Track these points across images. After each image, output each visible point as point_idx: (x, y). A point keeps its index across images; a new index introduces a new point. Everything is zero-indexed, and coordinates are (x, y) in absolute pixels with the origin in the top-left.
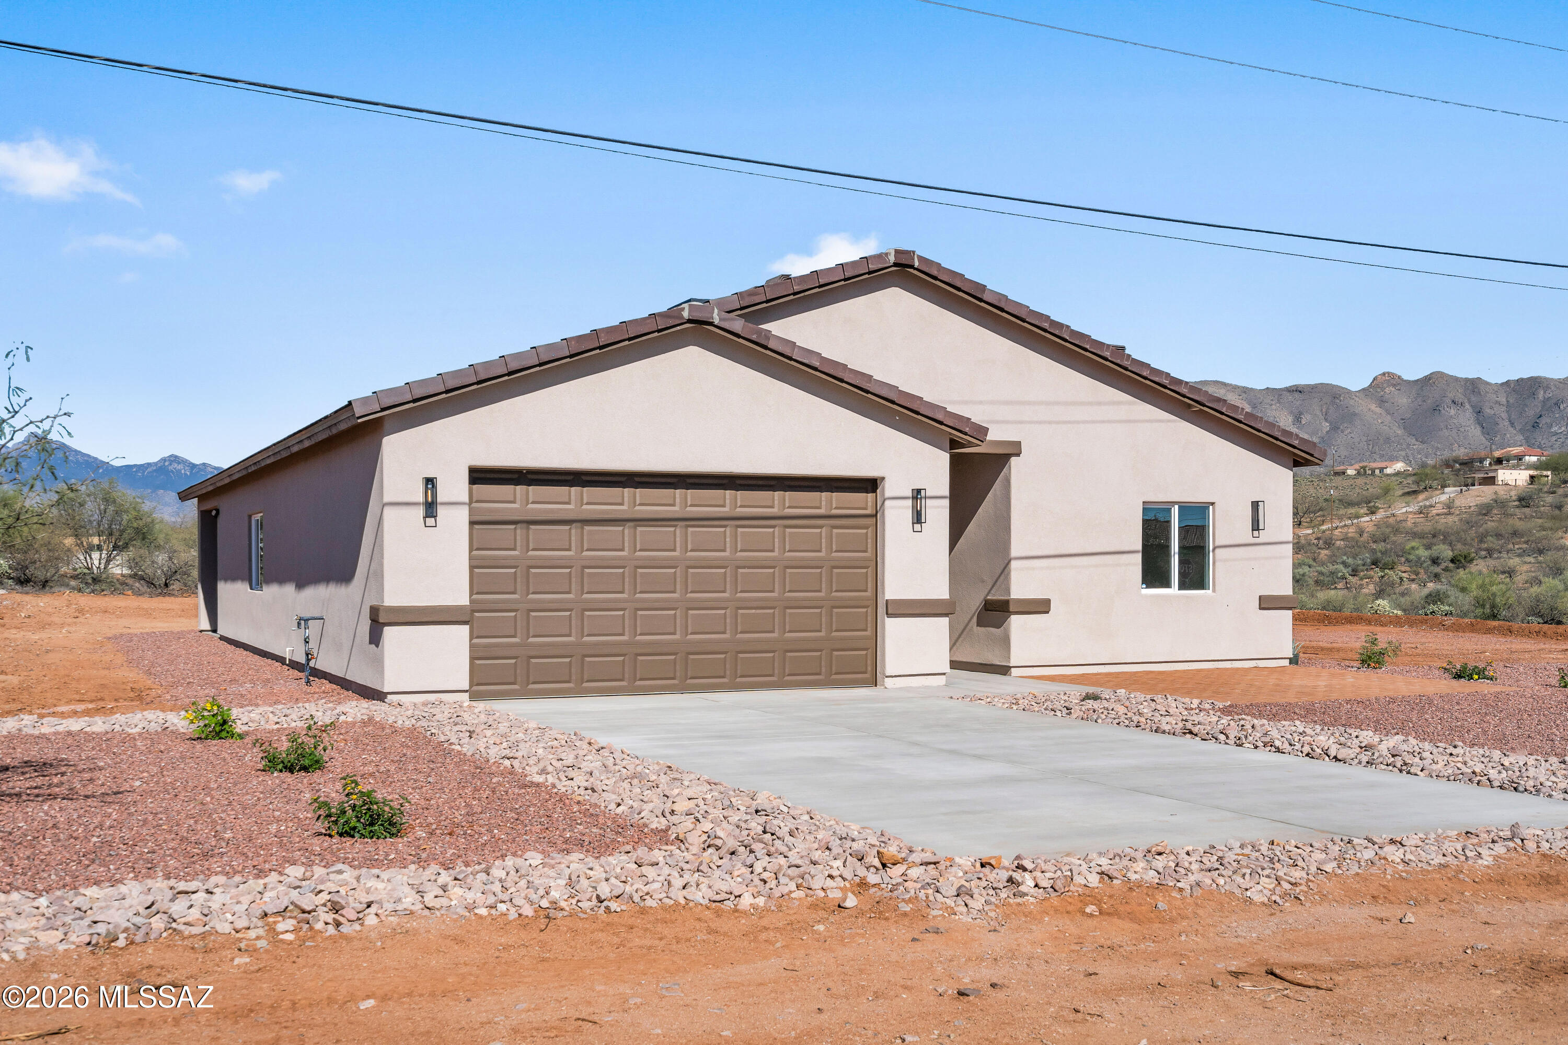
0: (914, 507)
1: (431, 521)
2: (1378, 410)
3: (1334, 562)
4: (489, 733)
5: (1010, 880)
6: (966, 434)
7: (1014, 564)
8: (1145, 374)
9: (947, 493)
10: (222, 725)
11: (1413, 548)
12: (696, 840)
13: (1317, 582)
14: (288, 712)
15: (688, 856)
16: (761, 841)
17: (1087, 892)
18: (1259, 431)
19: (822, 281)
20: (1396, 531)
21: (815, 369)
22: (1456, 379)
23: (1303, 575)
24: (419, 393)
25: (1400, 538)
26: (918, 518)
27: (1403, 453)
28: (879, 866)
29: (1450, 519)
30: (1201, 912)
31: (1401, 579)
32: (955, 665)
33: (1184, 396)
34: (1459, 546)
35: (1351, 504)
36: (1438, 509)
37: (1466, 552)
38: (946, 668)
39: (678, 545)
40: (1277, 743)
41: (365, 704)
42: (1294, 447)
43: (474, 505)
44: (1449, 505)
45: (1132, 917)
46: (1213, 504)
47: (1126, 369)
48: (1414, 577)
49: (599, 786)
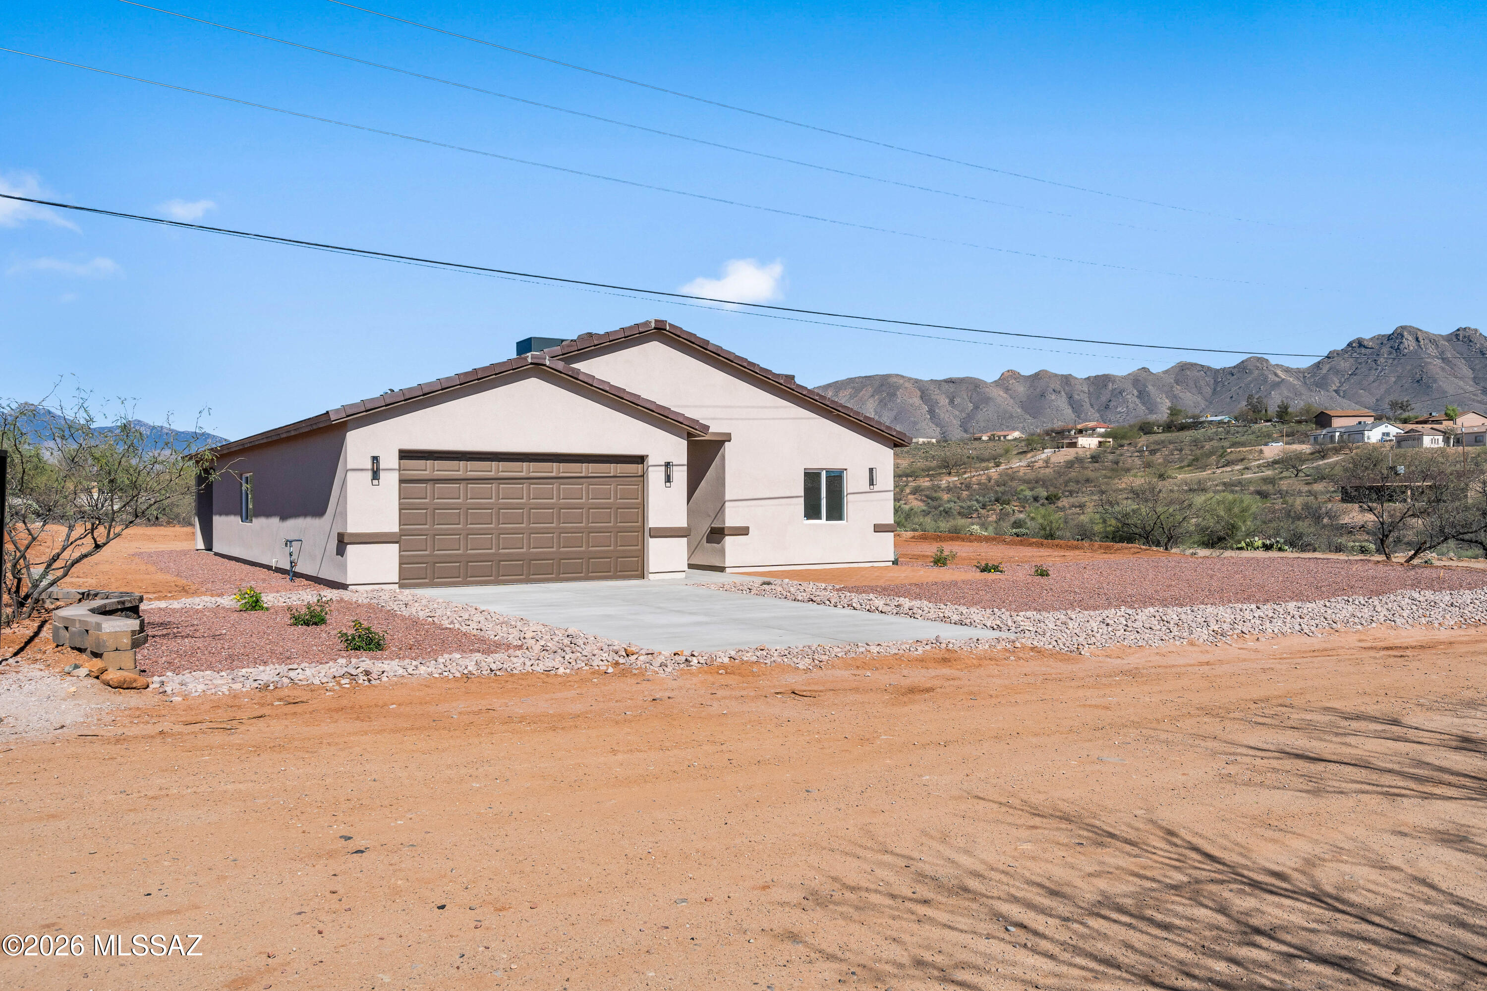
0: (666, 471)
1: (375, 482)
2: (1005, 395)
3: (970, 500)
4: (417, 604)
5: (686, 660)
6: (696, 430)
7: (727, 504)
8: (804, 393)
9: (686, 463)
10: (256, 603)
11: (1022, 490)
12: (537, 648)
13: (959, 513)
14: (290, 596)
15: (534, 654)
16: (569, 646)
17: (722, 665)
18: (873, 427)
19: (611, 338)
20: (1012, 479)
21: (607, 392)
22: (1056, 375)
23: (950, 508)
24: (369, 406)
25: (1014, 484)
26: (668, 479)
27: (1021, 425)
28: (625, 655)
29: (1047, 470)
30: (773, 673)
31: (1014, 511)
32: (691, 566)
33: (828, 406)
34: (1051, 489)
35: (983, 460)
36: (1041, 463)
37: (1055, 493)
38: (686, 568)
39: (525, 495)
40: (854, 605)
41: (335, 591)
42: (893, 436)
43: (402, 472)
44: (1047, 461)
45: (740, 674)
46: (846, 470)
47: (793, 390)
48: (1022, 509)
49: (484, 628)
